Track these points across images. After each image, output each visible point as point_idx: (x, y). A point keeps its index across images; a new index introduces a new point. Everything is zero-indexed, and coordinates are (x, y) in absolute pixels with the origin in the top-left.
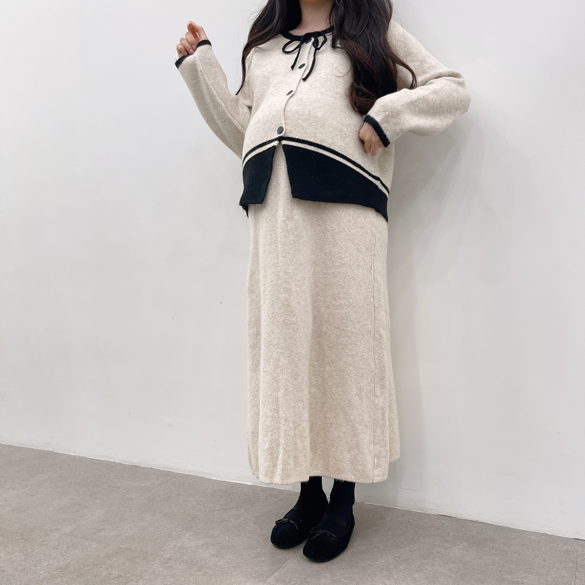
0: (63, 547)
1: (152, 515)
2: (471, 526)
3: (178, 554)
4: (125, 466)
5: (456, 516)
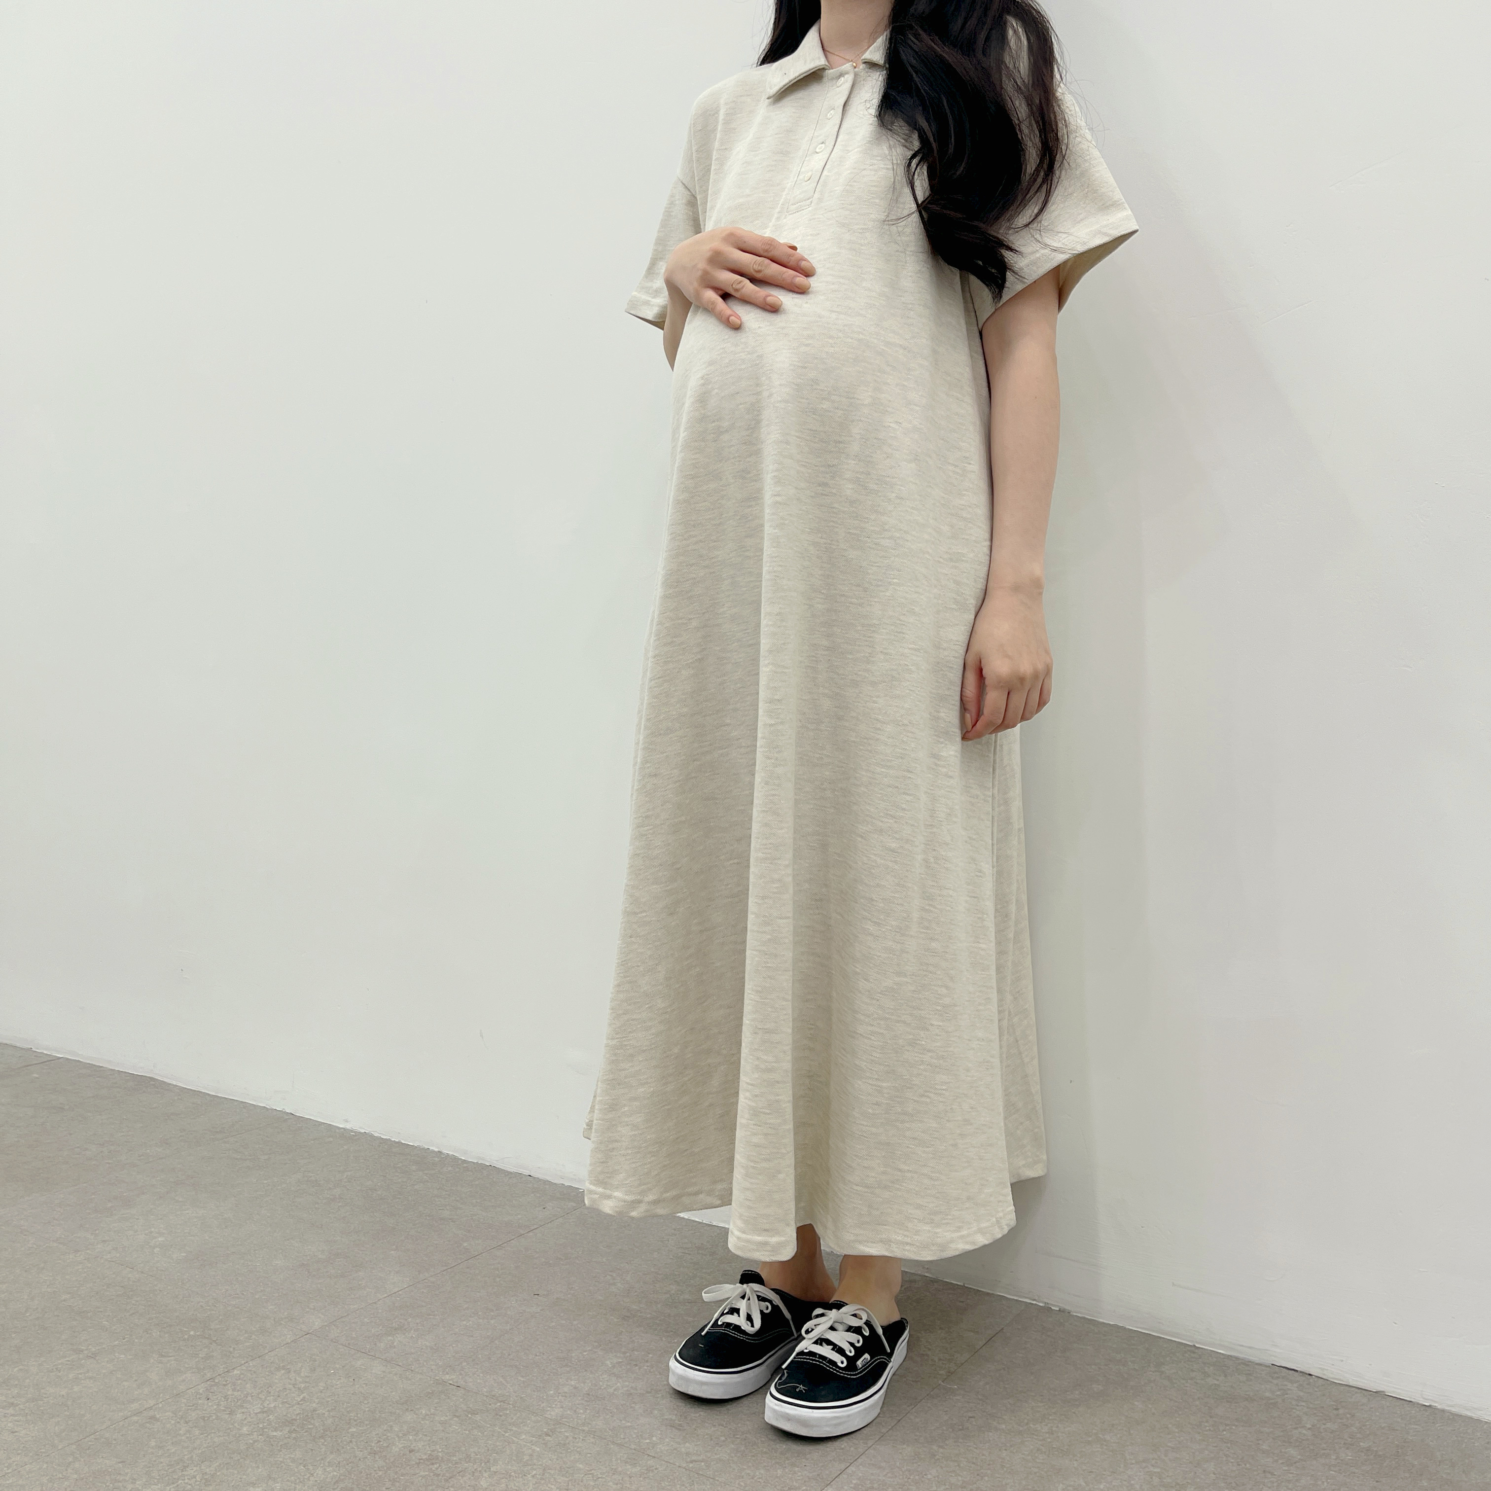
0: (301, 1368)
1: (524, 1300)
2: (1362, 1405)
3: (581, 1411)
4: (465, 1165)
5: (1324, 1374)
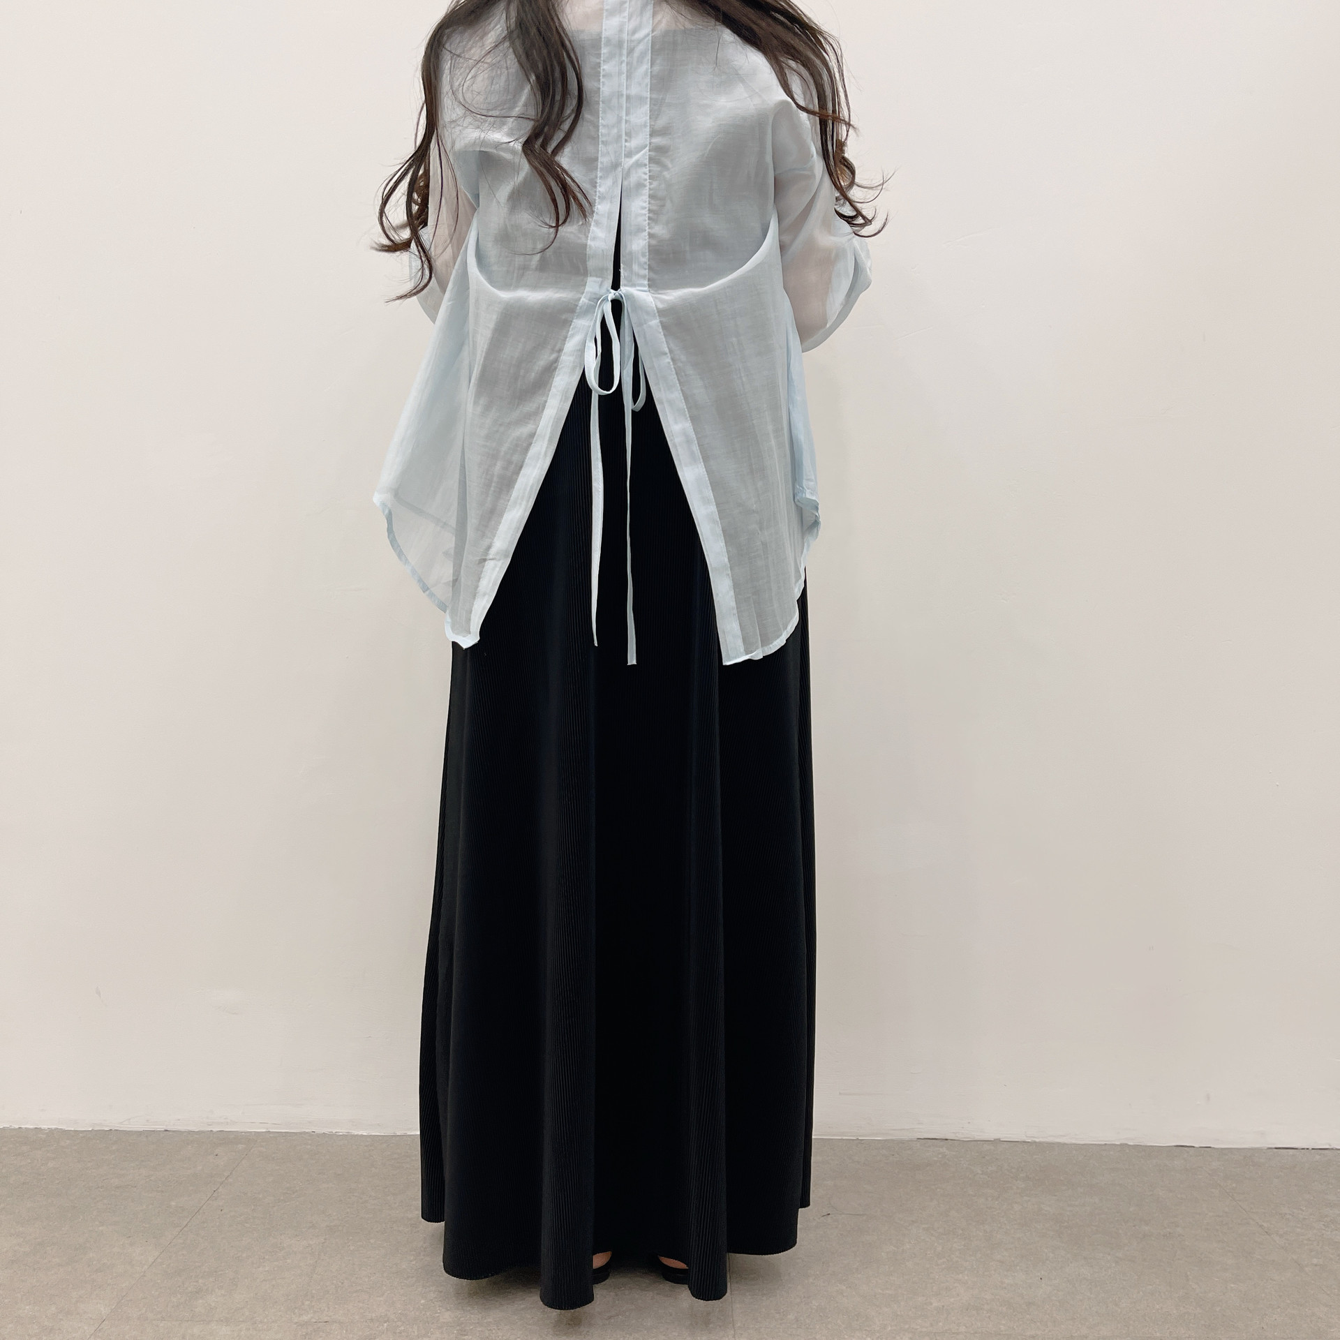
1: (297, 1235)
2: (996, 1150)
4: (81, 1135)
5: (957, 1137)
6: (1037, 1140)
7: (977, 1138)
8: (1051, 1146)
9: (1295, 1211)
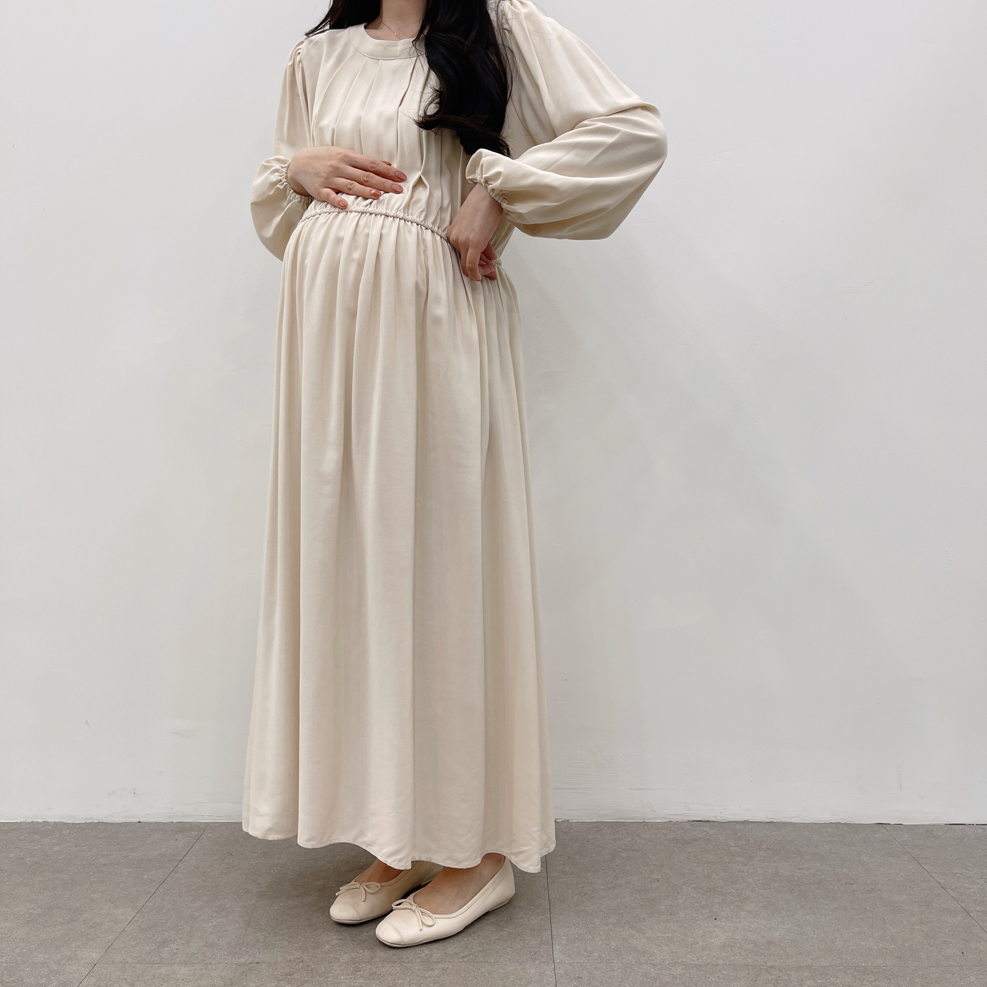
6: (775, 821)
7: (731, 820)
8: (785, 825)
9: (964, 871)
